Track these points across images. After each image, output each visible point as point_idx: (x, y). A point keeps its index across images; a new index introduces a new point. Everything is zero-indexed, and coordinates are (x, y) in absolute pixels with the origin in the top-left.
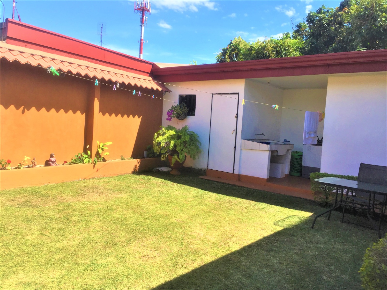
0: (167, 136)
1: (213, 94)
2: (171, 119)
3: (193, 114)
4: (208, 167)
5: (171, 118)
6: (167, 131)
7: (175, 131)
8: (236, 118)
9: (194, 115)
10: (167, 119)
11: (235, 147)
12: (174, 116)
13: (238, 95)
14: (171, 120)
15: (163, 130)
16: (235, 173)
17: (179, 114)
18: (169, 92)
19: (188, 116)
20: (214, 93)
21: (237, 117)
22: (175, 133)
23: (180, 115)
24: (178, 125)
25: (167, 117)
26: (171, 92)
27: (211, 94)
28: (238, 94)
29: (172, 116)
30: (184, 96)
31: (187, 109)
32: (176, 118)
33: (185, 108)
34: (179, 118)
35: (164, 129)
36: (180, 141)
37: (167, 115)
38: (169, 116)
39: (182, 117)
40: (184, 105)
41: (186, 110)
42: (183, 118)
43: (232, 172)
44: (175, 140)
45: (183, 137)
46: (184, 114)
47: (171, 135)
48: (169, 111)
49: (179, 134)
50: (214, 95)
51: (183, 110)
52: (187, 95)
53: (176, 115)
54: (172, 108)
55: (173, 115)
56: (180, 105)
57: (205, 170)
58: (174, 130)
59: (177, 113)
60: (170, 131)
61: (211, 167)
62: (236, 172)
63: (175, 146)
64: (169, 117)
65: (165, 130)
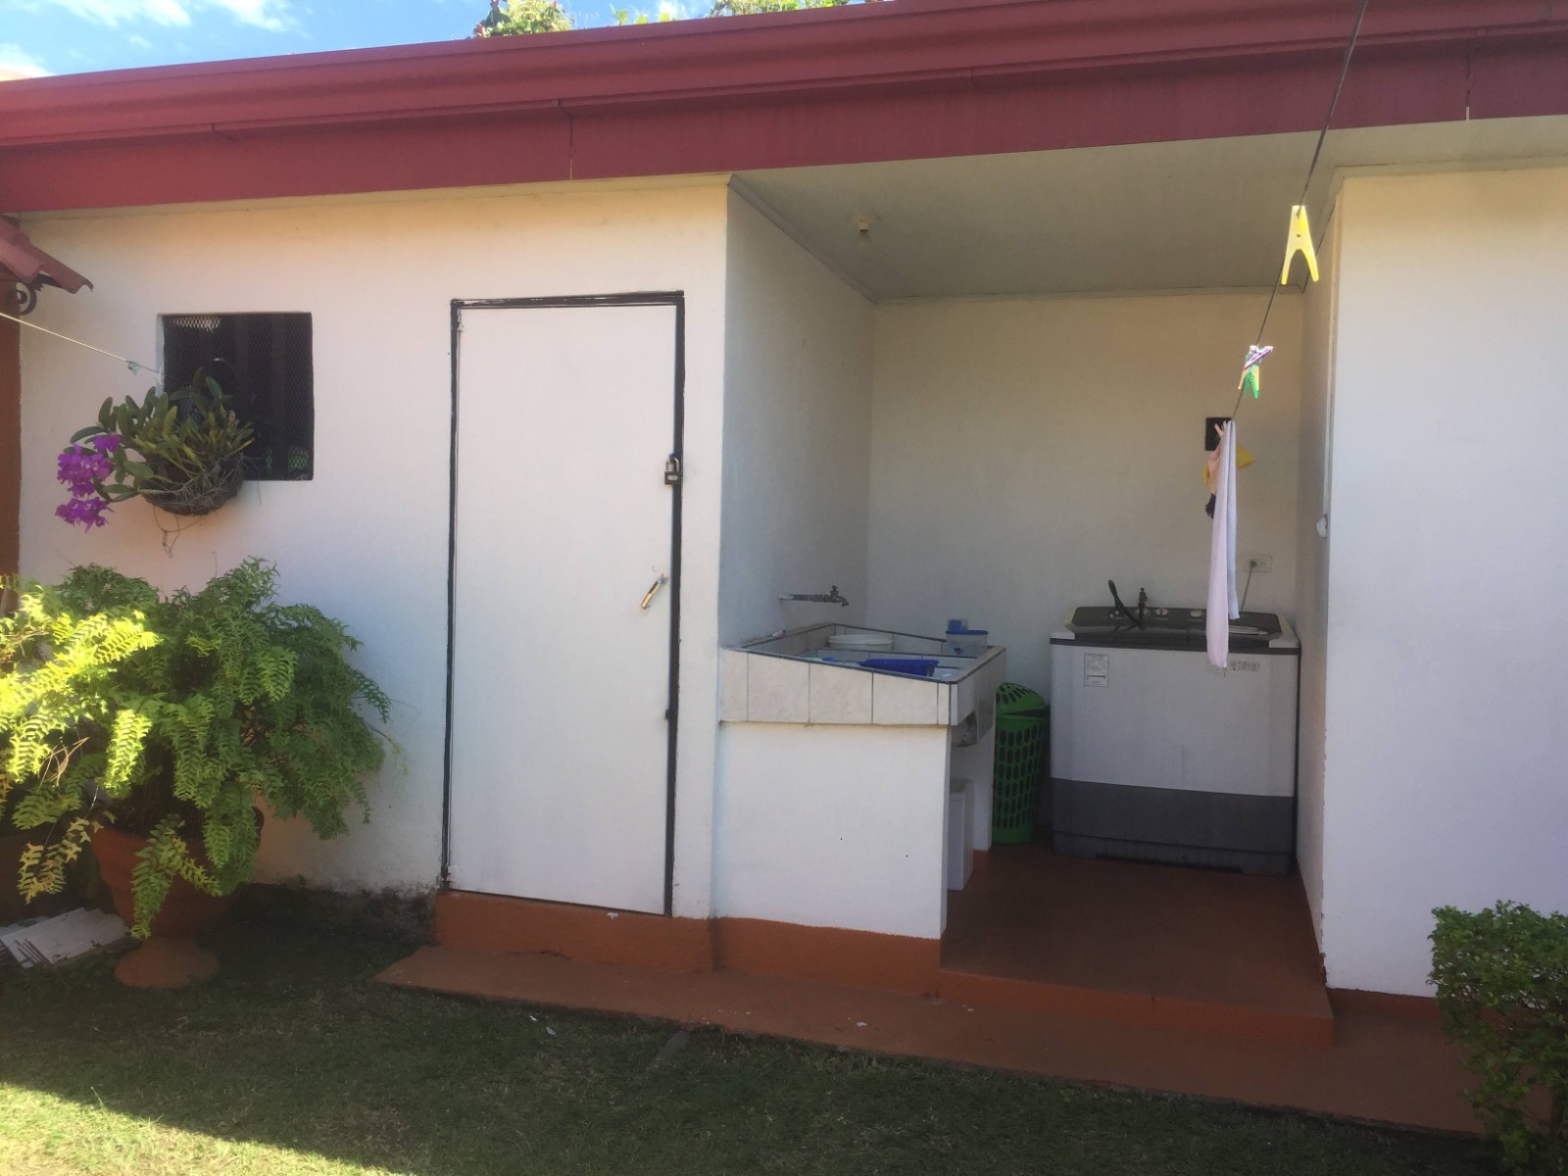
0: (73, 671)
1: (457, 306)
2: (102, 513)
3: (297, 463)
4: (445, 872)
5: (100, 505)
6: (66, 619)
7: (148, 614)
8: (669, 492)
9: (306, 472)
10: (68, 513)
11: (672, 715)
12: (129, 481)
13: (672, 310)
14: (101, 522)
15: (24, 619)
16: (680, 909)
17: (170, 468)
18: (73, 290)
19: (254, 483)
20: (467, 294)
21: (675, 478)
22: (149, 640)
23: (178, 476)
24: (170, 552)
25: (63, 493)
26: (85, 288)
27: (448, 309)
28: (676, 299)
29: (110, 481)
30: (208, 325)
31: (240, 426)
32: (151, 499)
33: (221, 423)
34: (170, 497)
35: (32, 606)
36: (204, 707)
37: (63, 475)
38: (80, 488)
39: (198, 488)
40: (206, 392)
41: (233, 433)
42: (208, 501)
43: (658, 908)
44: (154, 704)
45: (230, 670)
46: (217, 468)
47: (114, 664)
48: (81, 443)
49: (193, 640)
50: (467, 316)
51: (206, 431)
52: (228, 321)
53: (149, 475)
54: (107, 415)
55: (120, 477)
56: (175, 396)
57: (419, 903)
58: (139, 615)
59: (153, 460)
60: (97, 624)
61: (469, 876)
62: (692, 904)
63: (157, 751)
64: (86, 498)
65: (49, 610)
